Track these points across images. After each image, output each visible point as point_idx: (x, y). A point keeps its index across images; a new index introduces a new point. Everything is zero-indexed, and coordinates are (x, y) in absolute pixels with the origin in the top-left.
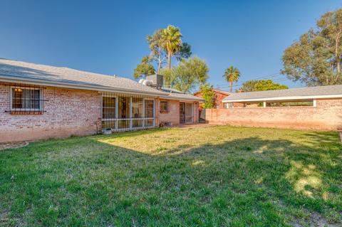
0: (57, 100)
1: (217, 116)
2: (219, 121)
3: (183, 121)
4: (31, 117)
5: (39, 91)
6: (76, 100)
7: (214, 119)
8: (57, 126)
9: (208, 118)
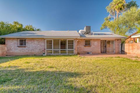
0: (30, 42)
1: (133, 49)
2: (135, 54)
3: (104, 52)
4: (23, 48)
5: (25, 40)
6: (36, 42)
7: (131, 51)
8: (30, 51)
9: (126, 50)
